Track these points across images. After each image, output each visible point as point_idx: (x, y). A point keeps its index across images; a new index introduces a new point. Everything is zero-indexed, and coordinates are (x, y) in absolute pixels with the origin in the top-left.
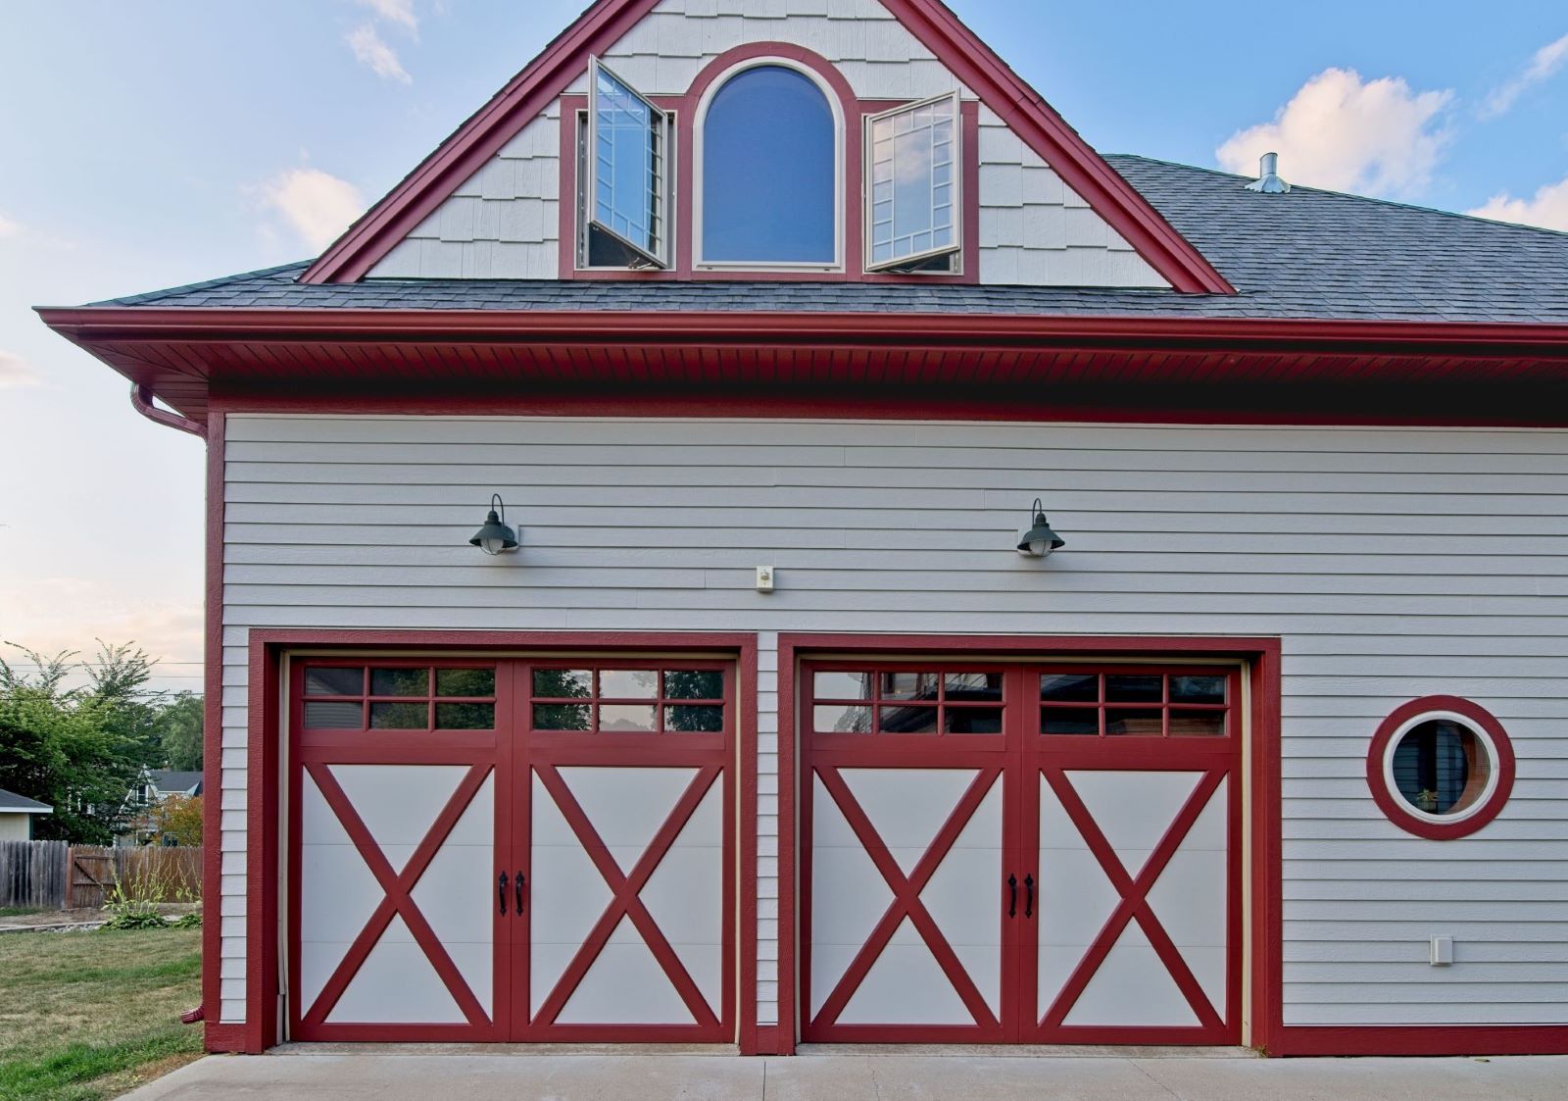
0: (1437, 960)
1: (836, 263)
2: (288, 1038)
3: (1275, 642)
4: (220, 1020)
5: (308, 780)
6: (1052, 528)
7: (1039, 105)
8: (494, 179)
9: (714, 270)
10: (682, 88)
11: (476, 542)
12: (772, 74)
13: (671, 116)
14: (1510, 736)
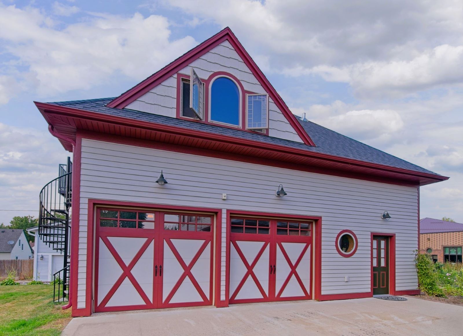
0: (346, 281)
1: (240, 126)
2: (94, 312)
3: (321, 218)
4: (77, 307)
5: (101, 240)
6: (284, 191)
7: (281, 100)
8: (159, 89)
9: (213, 123)
10: (206, 78)
11: (157, 182)
12: (226, 79)
13: (204, 84)
14: (357, 238)
